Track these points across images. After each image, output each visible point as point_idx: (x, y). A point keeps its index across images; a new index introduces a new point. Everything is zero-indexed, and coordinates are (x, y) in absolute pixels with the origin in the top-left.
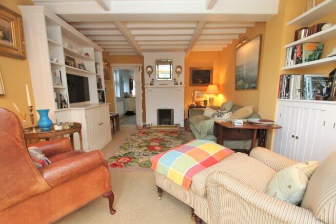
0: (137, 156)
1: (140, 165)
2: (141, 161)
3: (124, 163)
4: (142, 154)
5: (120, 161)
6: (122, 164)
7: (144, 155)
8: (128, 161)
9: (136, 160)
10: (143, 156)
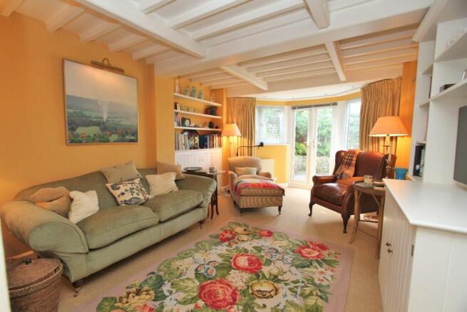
0: (287, 254)
1: (288, 238)
2: (285, 243)
3: (308, 247)
4: (278, 256)
5: (317, 253)
6: (311, 246)
7: (277, 251)
8: (304, 248)
9: (291, 246)
10: (280, 249)
